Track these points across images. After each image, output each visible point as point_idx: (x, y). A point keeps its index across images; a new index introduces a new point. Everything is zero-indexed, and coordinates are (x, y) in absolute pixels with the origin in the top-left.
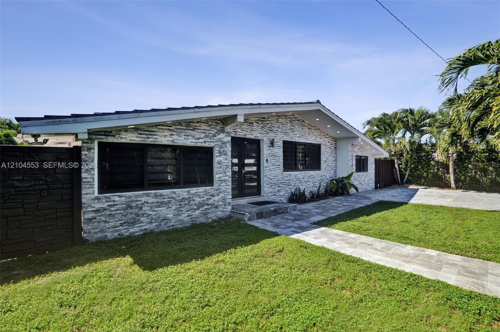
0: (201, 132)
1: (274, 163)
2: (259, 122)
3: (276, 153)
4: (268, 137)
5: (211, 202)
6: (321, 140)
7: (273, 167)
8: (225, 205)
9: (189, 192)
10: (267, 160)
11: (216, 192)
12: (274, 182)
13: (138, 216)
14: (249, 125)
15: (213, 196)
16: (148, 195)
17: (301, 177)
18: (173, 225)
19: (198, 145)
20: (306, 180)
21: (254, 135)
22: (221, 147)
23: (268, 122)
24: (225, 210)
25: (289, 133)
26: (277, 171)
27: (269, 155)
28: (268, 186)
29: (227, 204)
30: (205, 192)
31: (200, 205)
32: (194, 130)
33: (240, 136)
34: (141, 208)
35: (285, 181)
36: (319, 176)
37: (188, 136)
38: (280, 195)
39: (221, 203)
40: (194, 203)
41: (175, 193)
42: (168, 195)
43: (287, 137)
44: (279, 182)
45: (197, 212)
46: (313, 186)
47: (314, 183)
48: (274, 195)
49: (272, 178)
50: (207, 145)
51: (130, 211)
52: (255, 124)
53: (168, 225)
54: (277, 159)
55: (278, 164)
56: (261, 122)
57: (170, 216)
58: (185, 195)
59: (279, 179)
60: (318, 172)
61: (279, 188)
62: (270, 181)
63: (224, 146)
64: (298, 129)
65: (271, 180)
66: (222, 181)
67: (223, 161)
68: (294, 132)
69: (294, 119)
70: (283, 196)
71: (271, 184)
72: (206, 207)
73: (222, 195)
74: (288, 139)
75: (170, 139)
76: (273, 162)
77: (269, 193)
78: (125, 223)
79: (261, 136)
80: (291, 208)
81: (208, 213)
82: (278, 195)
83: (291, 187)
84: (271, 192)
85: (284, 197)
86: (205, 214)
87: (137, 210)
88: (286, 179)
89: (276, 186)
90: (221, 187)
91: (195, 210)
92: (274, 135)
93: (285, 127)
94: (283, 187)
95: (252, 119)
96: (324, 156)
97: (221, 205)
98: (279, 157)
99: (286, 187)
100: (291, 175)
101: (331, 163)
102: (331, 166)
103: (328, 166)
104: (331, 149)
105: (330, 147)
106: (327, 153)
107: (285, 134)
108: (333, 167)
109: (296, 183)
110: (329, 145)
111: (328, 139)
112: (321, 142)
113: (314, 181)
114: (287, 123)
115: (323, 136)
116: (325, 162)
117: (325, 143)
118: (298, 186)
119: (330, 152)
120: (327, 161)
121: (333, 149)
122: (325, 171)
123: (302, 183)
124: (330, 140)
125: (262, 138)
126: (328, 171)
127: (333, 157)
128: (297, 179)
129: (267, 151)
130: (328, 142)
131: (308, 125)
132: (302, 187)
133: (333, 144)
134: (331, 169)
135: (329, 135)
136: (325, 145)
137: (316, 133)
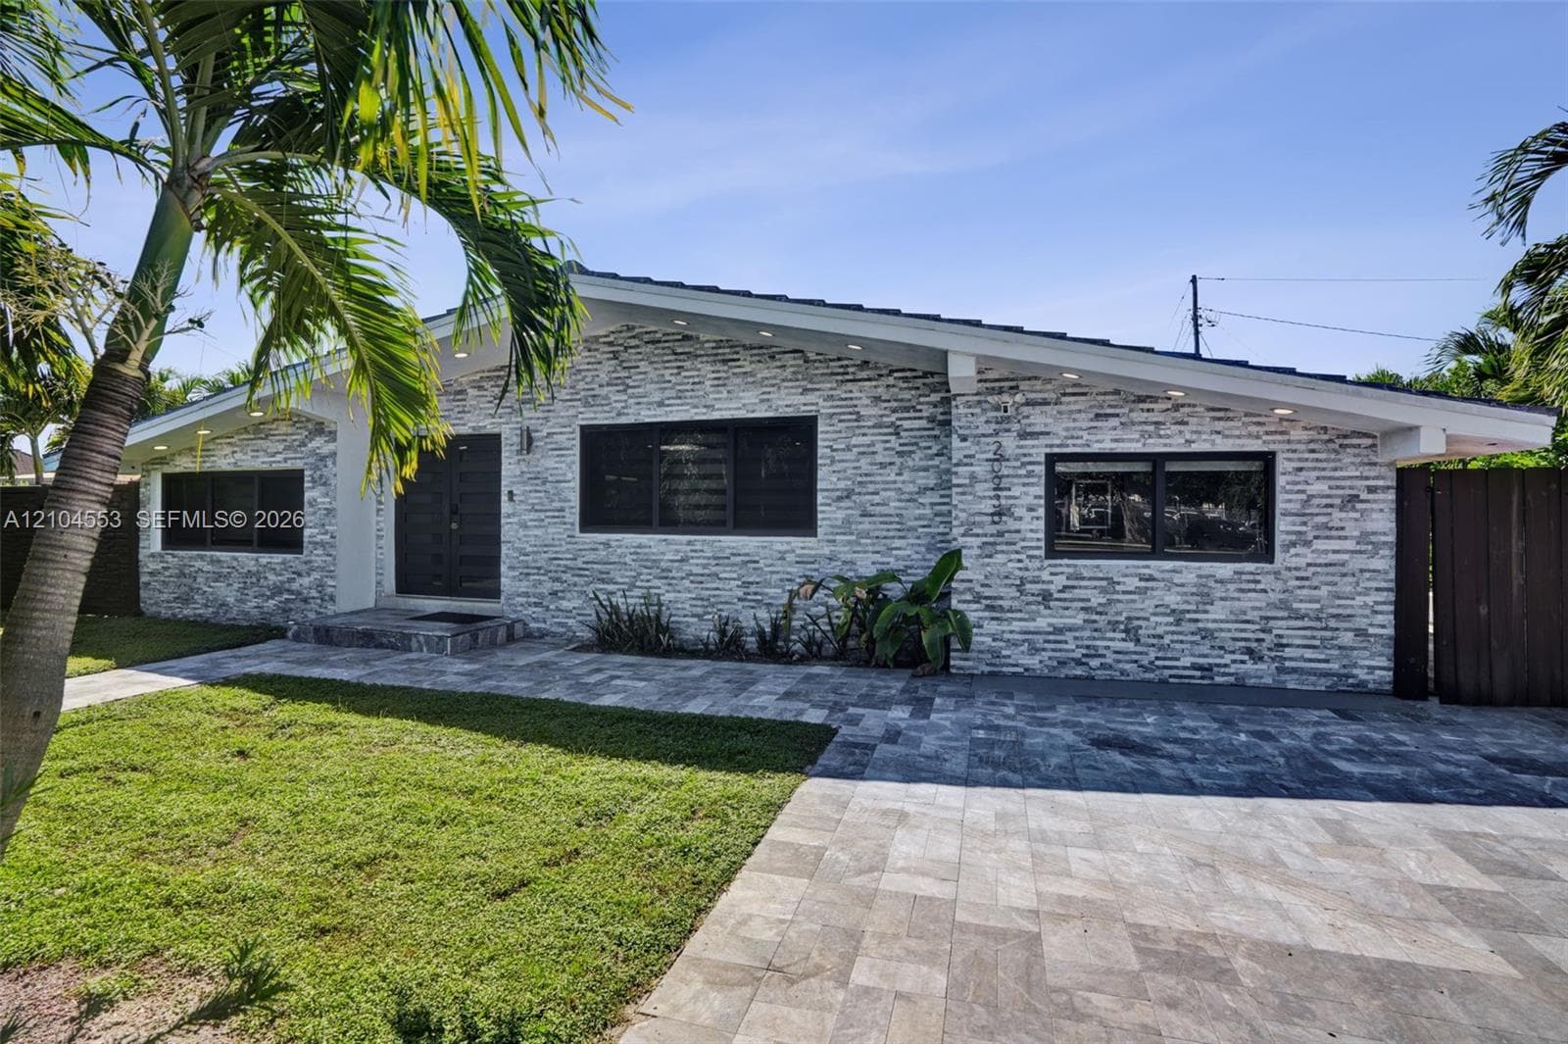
0: (279, 441)
1: (541, 504)
2: (484, 384)
3: (547, 469)
4: (517, 423)
5: (295, 586)
6: (810, 398)
7: (533, 516)
8: (322, 600)
9: (257, 560)
10: (511, 493)
11: (305, 567)
12: (539, 565)
13: (192, 589)
14: (454, 400)
15: (300, 575)
16: (202, 558)
17: (667, 557)
18: (235, 619)
19: (275, 467)
20: (696, 570)
21: (470, 424)
22: (316, 468)
24: (322, 610)
25: (606, 397)
26: (550, 530)
27: (518, 479)
28: (512, 573)
29: (327, 598)
30: (283, 563)
31: (278, 590)
32: (266, 437)
34: (195, 578)
35: (584, 563)
36: (790, 557)
37: (257, 451)
38: (558, 609)
39: (314, 593)
40: (265, 584)
41: (236, 559)
42: (226, 562)
43: (595, 412)
44: (559, 565)
45: (271, 602)
46: (740, 599)
47: (753, 589)
48: (536, 605)
49: (530, 549)
50: (289, 465)
51: (184, 580)
52: (472, 392)
53: (228, 616)
54: (552, 492)
55: (557, 505)
56: (492, 383)
57: (231, 600)
58: (252, 566)
59: (560, 556)
60: (796, 543)
61: (557, 586)
62: (522, 558)
63: (321, 465)
64: (653, 375)
65: (527, 555)
66: (317, 543)
67: (319, 500)
68: (630, 391)
69: (634, 342)
70: (575, 612)
71: (528, 568)
72: (286, 596)
73: (316, 575)
74: (602, 418)
75: (233, 460)
76: (534, 498)
77: (519, 595)
78: (178, 598)
79: (493, 423)
80: (421, 639)
81: (291, 610)
82: (552, 607)
83: (611, 587)
84: (526, 595)
85: (581, 618)
86: (285, 611)
87: (191, 580)
88: (591, 556)
89: (546, 578)
90: (313, 558)
91: (269, 598)
92: (540, 415)
93: (588, 380)
94: (575, 585)
96: (838, 466)
97: (313, 598)
98: (558, 482)
99: (588, 584)
100: (613, 544)
101: (900, 500)
102: (897, 515)
103: (871, 516)
104: (902, 434)
105: (893, 423)
106: (863, 453)
107: (587, 404)
108: (916, 519)
109: (640, 574)
110: (882, 416)
111: (874, 383)
112: (814, 408)
113: (751, 580)
114: (600, 363)
115: (824, 378)
116: (840, 499)
117: (847, 406)
118: (651, 587)
119: (886, 449)
120: (860, 494)
121: (919, 429)
122: (838, 537)
123: (673, 578)
124: (894, 386)
125: (496, 430)
126: (863, 541)
127: (921, 474)
128: (649, 564)
129: (510, 467)
130: (868, 402)
131: (713, 348)
132: (671, 596)
133: (918, 407)
134: (891, 534)
135: (876, 368)
136: (843, 417)
137: (766, 373)
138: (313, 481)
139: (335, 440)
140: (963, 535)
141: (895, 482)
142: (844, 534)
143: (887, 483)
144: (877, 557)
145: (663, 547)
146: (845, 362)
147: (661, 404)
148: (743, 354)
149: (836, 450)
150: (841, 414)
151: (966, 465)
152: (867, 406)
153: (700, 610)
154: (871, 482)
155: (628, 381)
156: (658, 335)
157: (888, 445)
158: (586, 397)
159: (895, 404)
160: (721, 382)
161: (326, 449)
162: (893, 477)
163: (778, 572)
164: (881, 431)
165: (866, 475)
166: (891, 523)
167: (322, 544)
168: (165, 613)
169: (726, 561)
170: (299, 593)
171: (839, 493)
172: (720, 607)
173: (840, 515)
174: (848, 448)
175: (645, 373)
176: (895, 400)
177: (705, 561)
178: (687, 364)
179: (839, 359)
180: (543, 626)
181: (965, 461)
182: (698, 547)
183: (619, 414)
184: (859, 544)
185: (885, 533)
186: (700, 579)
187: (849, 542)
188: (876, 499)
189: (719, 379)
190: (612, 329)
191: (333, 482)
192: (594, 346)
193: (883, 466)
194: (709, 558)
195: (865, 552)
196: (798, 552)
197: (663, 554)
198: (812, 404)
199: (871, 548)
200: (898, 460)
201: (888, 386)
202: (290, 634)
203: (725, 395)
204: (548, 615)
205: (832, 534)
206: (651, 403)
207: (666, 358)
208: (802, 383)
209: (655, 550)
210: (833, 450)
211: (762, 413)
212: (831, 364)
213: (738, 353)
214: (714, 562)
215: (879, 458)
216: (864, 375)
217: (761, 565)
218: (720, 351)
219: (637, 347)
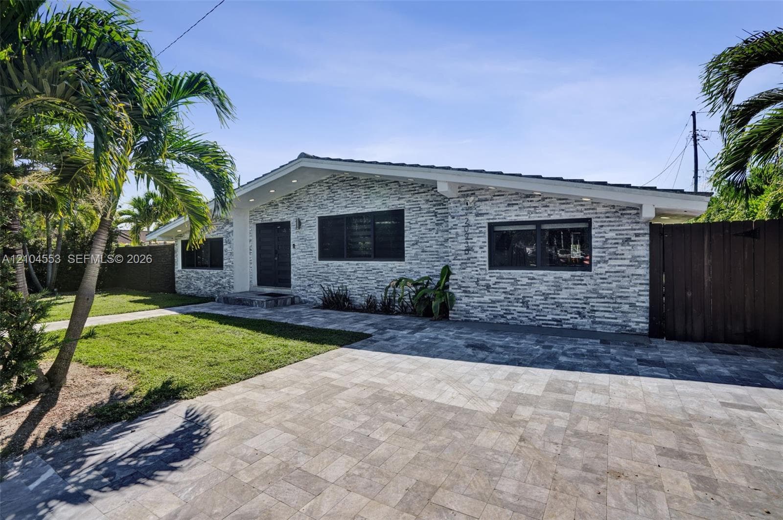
1: (304, 249)
3: (306, 235)
4: (296, 216)
5: (221, 282)
6: (402, 201)
7: (302, 254)
9: (209, 272)
10: (294, 245)
11: (224, 275)
12: (304, 274)
13: (190, 284)
14: (274, 208)
15: (222, 278)
16: (193, 271)
17: (349, 270)
19: (214, 237)
20: (360, 276)
21: (280, 218)
22: (227, 237)
23: (295, 198)
24: (230, 291)
25: (326, 205)
26: (308, 260)
27: (296, 239)
28: (295, 277)
29: (231, 287)
30: (217, 273)
31: (216, 284)
33: (266, 222)
34: (191, 279)
35: (320, 273)
36: (395, 270)
38: (311, 292)
39: (227, 285)
40: (212, 281)
41: (203, 272)
42: (200, 273)
43: (323, 211)
44: (311, 274)
46: (376, 288)
47: (381, 284)
48: (303, 290)
49: (301, 268)
50: (218, 236)
51: (188, 280)
52: (280, 205)
53: (201, 293)
54: (308, 244)
55: (310, 249)
57: (202, 287)
58: (208, 275)
59: (311, 270)
60: (396, 264)
61: (310, 283)
62: (298, 271)
63: (228, 235)
64: (343, 195)
65: (300, 270)
66: (227, 266)
67: (228, 249)
68: (335, 202)
69: (335, 182)
70: (315, 293)
71: (300, 275)
72: (218, 286)
73: (227, 278)
74: (325, 213)
76: (302, 247)
77: (297, 286)
78: (186, 287)
79: (287, 217)
81: (220, 291)
82: (309, 291)
83: (329, 283)
84: (300, 286)
85: (318, 296)
86: (218, 292)
88: (322, 270)
89: (306, 279)
90: (226, 271)
91: (213, 287)
92: (303, 213)
93: (320, 198)
94: (317, 282)
95: (277, 200)
96: (413, 231)
97: (227, 287)
98: (311, 240)
99: (321, 281)
100: (330, 265)
101: (437, 245)
102: (436, 251)
103: (426, 252)
104: (438, 216)
105: (434, 211)
106: (422, 225)
107: (320, 208)
108: (444, 253)
109: (339, 277)
110: (429, 208)
111: (426, 194)
112: (403, 206)
113: (380, 280)
114: (324, 191)
115: (406, 193)
116: (413, 245)
117: (415, 205)
118: (342, 283)
119: (431, 223)
120: (421, 242)
121: (444, 213)
122: (413, 261)
123: (351, 279)
124: (434, 195)
125: (289, 220)
126: (423, 263)
127: (446, 233)
128: (342, 273)
129: (294, 234)
130: (424, 202)
131: (365, 182)
132: (350, 287)
133: (444, 203)
134: (433, 260)
135: (427, 187)
136: (414, 209)
137: (384, 192)
138: (226, 242)
139: (232, 226)
140: (454, 260)
141: (435, 237)
142: (415, 260)
143: (432, 237)
144: (428, 270)
145: (348, 266)
146: (415, 185)
147: (346, 207)
148: (376, 184)
149: (412, 224)
150: (415, 208)
151: (454, 229)
152: (424, 204)
153: (361, 293)
154: (426, 237)
155: (334, 198)
156: (345, 178)
157: (432, 221)
158: (319, 205)
159: (434, 203)
160: (367, 197)
161: (230, 230)
162: (434, 235)
163: (390, 277)
164: (429, 215)
165: (424, 234)
166: (434, 255)
167: (229, 266)
168: (183, 292)
169: (370, 272)
170: (222, 285)
171: (413, 242)
172: (369, 291)
173: (414, 251)
174: (416, 223)
175: (340, 194)
176: (435, 201)
177: (363, 272)
178: (355, 189)
179: (412, 184)
180: (305, 298)
181: (454, 227)
182: (360, 266)
183: (331, 212)
184: (421, 264)
185: (431, 259)
186: (361, 279)
187: (417, 263)
188: (428, 244)
189: (366, 195)
190: (328, 176)
191: (232, 242)
192: (321, 184)
193: (430, 230)
194: (364, 271)
195: (424, 268)
196: (397, 268)
197: (348, 269)
198: (402, 204)
199: (426, 266)
200: (436, 227)
201: (432, 195)
202: (216, 300)
203: (369, 202)
204: (308, 294)
205: (410, 260)
206: (342, 207)
207: (347, 188)
208: (398, 195)
209: (344, 268)
210: (411, 224)
211: (383, 209)
212: (409, 186)
213: (373, 184)
214: (366, 272)
215: (429, 227)
216: (422, 190)
217: (383, 273)
218: (367, 183)
219: (337, 183)
